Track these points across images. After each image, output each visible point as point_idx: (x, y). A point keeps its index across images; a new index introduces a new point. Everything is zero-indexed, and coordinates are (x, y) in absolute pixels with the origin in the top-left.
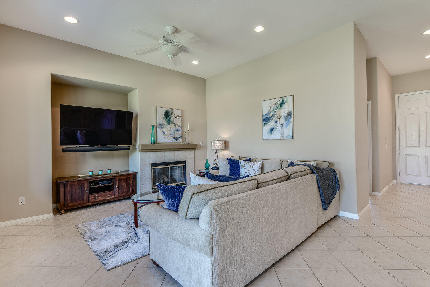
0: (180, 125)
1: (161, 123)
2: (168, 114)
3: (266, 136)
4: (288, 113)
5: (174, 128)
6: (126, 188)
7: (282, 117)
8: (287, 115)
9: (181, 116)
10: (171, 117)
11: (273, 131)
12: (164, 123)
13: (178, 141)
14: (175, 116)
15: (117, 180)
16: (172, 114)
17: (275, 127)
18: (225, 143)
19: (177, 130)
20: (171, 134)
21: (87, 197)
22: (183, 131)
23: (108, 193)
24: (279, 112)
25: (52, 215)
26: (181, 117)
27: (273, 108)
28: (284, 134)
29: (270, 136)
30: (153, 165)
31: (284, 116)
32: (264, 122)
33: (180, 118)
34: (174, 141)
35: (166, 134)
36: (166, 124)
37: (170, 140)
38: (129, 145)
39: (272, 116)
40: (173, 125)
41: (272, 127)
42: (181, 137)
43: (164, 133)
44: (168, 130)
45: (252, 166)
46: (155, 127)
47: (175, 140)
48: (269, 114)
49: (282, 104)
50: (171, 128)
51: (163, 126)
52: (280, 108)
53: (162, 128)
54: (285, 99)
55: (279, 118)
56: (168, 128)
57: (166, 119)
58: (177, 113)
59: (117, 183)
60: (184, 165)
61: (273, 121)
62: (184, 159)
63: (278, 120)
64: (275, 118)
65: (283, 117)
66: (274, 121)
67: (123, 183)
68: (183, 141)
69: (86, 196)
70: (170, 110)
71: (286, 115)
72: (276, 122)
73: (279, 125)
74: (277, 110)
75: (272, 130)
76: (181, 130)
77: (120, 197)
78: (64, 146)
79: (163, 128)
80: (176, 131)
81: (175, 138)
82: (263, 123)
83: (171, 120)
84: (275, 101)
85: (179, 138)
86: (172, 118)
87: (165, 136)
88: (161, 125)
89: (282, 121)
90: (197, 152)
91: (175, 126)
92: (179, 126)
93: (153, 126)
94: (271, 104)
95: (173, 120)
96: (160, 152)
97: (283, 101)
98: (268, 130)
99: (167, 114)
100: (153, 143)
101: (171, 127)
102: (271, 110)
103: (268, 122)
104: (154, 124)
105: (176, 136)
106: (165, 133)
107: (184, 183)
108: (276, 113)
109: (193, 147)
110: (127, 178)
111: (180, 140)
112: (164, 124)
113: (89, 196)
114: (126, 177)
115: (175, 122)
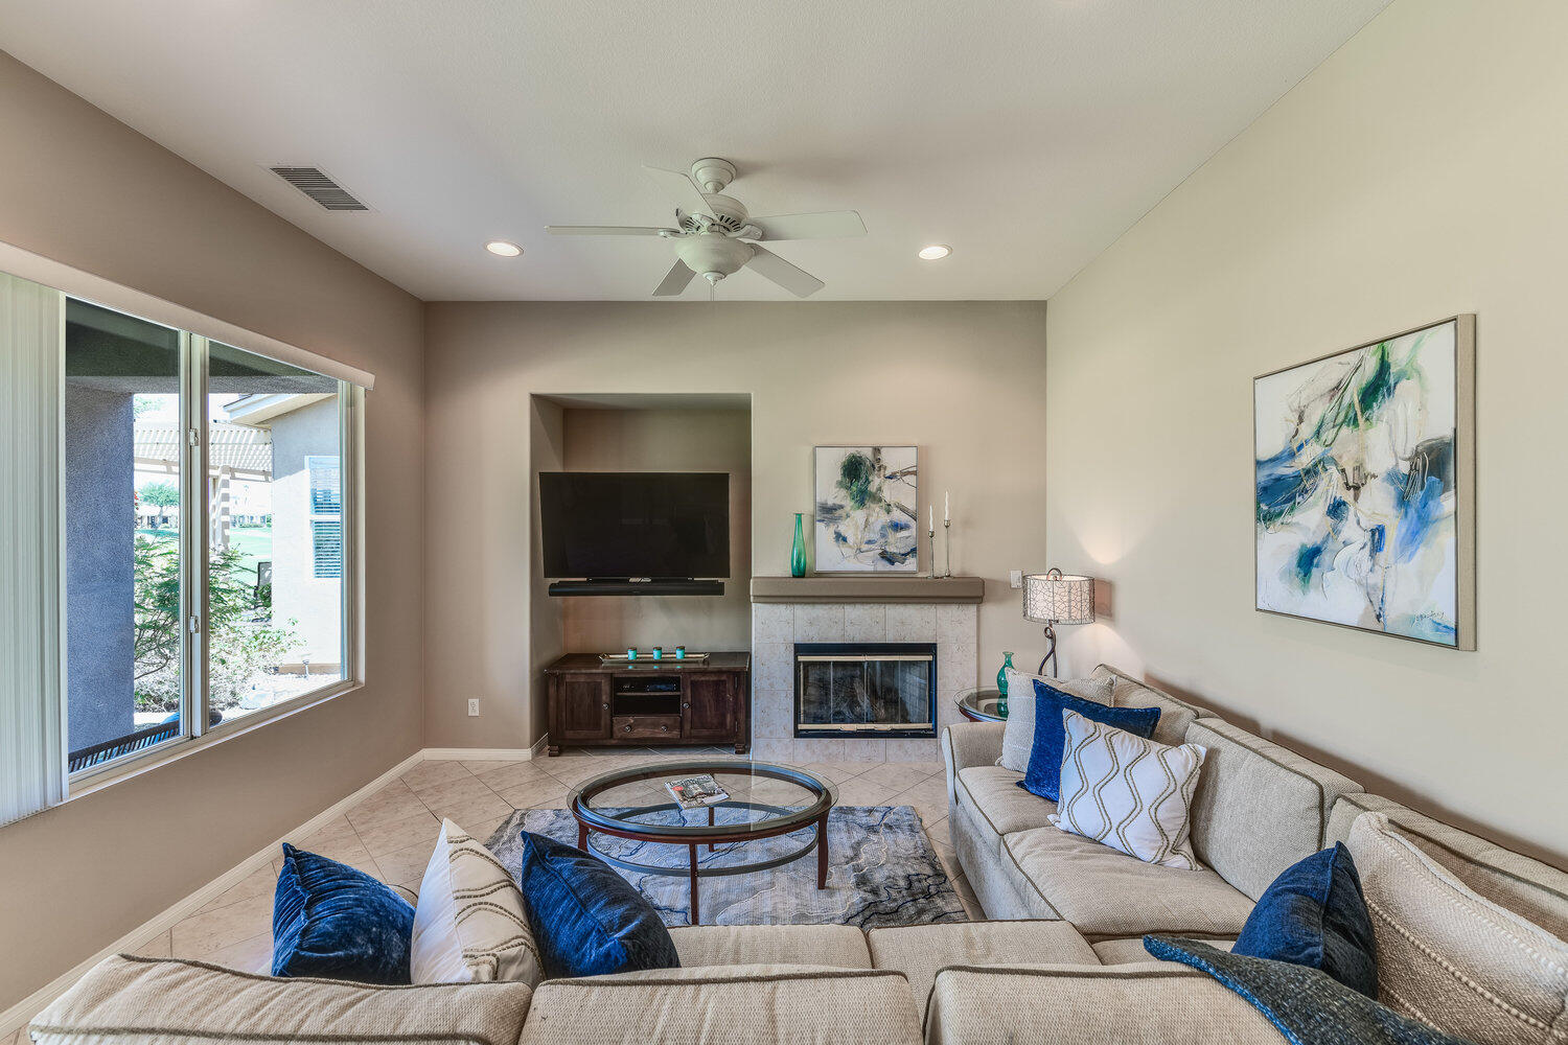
0: (911, 505)
1: (830, 503)
2: (856, 469)
3: (1277, 590)
4: (1417, 454)
5: (884, 519)
6: (713, 712)
7: (1374, 476)
8: (1413, 467)
9: (915, 469)
10: (871, 478)
11: (1314, 570)
12: (842, 503)
13: (898, 567)
14: (888, 473)
15: (689, 684)
16: (877, 466)
17: (1330, 545)
18: (1092, 590)
19: (897, 527)
20: (869, 542)
21: (609, 722)
22: (920, 529)
23: (664, 719)
24: (1353, 448)
25: (526, 754)
26: (915, 473)
27: (1315, 420)
28: (1388, 599)
29: (1298, 593)
30: (800, 649)
31: (1393, 477)
32: (1264, 507)
33: (911, 479)
34: (883, 566)
35: (851, 540)
36: (849, 503)
37: (868, 563)
38: (720, 580)
39: (1311, 472)
40: (877, 509)
41: (1311, 540)
42: (914, 551)
43: (840, 538)
44: (857, 528)
45: (1123, 762)
46: (806, 520)
47: (886, 563)
48: (1292, 455)
49: (1377, 388)
50: (871, 520)
51: (839, 512)
52: (1361, 421)
53: (835, 520)
54: (1399, 353)
55: (1357, 488)
56: (855, 521)
57: (848, 488)
58: (894, 460)
59: (689, 691)
60: (930, 658)
61: (1315, 504)
62: (925, 638)
63: (1348, 496)
64: (1330, 486)
65: (1384, 480)
66: (1321, 502)
67: (707, 696)
68: (920, 569)
69: (605, 720)
70: (867, 453)
71: (1405, 468)
72: (1336, 509)
73: (1353, 532)
74: (1345, 431)
75: (1308, 560)
76: (913, 523)
77: (695, 737)
78: (557, 580)
79: (840, 517)
80: (890, 531)
81: (888, 558)
82: (1258, 508)
83: (873, 488)
84: (1334, 372)
85: (905, 555)
86: (876, 481)
87: (846, 550)
88: (829, 512)
89: (1377, 504)
90: (990, 611)
91: (888, 512)
92: (903, 510)
93: (799, 516)
94: (1304, 396)
95: (880, 489)
96: (827, 607)
97: (1384, 367)
98: (1289, 559)
99: (854, 470)
100: (800, 573)
101: (868, 516)
102: (1307, 431)
103: (1287, 506)
104: (807, 508)
105: (891, 549)
106: (845, 540)
107: (928, 729)
108: (1333, 452)
109: (970, 592)
110: (717, 683)
111: (910, 565)
112: (842, 507)
113: (612, 721)
114: (715, 679)
115: (886, 495)
